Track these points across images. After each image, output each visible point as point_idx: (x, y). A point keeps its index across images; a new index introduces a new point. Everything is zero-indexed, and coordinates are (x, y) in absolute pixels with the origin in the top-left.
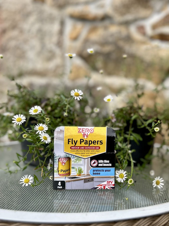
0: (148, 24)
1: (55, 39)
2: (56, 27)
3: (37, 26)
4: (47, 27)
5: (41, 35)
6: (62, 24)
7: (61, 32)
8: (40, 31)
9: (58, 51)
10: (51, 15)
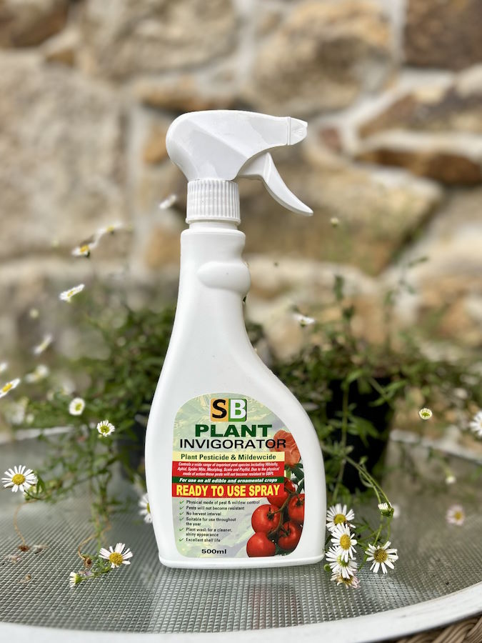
0: (348, 124)
1: (105, 162)
2: (107, 131)
3: (56, 129)
4: (83, 132)
5: (69, 151)
6: (124, 122)
7: (121, 145)
8: (64, 140)
9: (113, 194)
10: (93, 99)
